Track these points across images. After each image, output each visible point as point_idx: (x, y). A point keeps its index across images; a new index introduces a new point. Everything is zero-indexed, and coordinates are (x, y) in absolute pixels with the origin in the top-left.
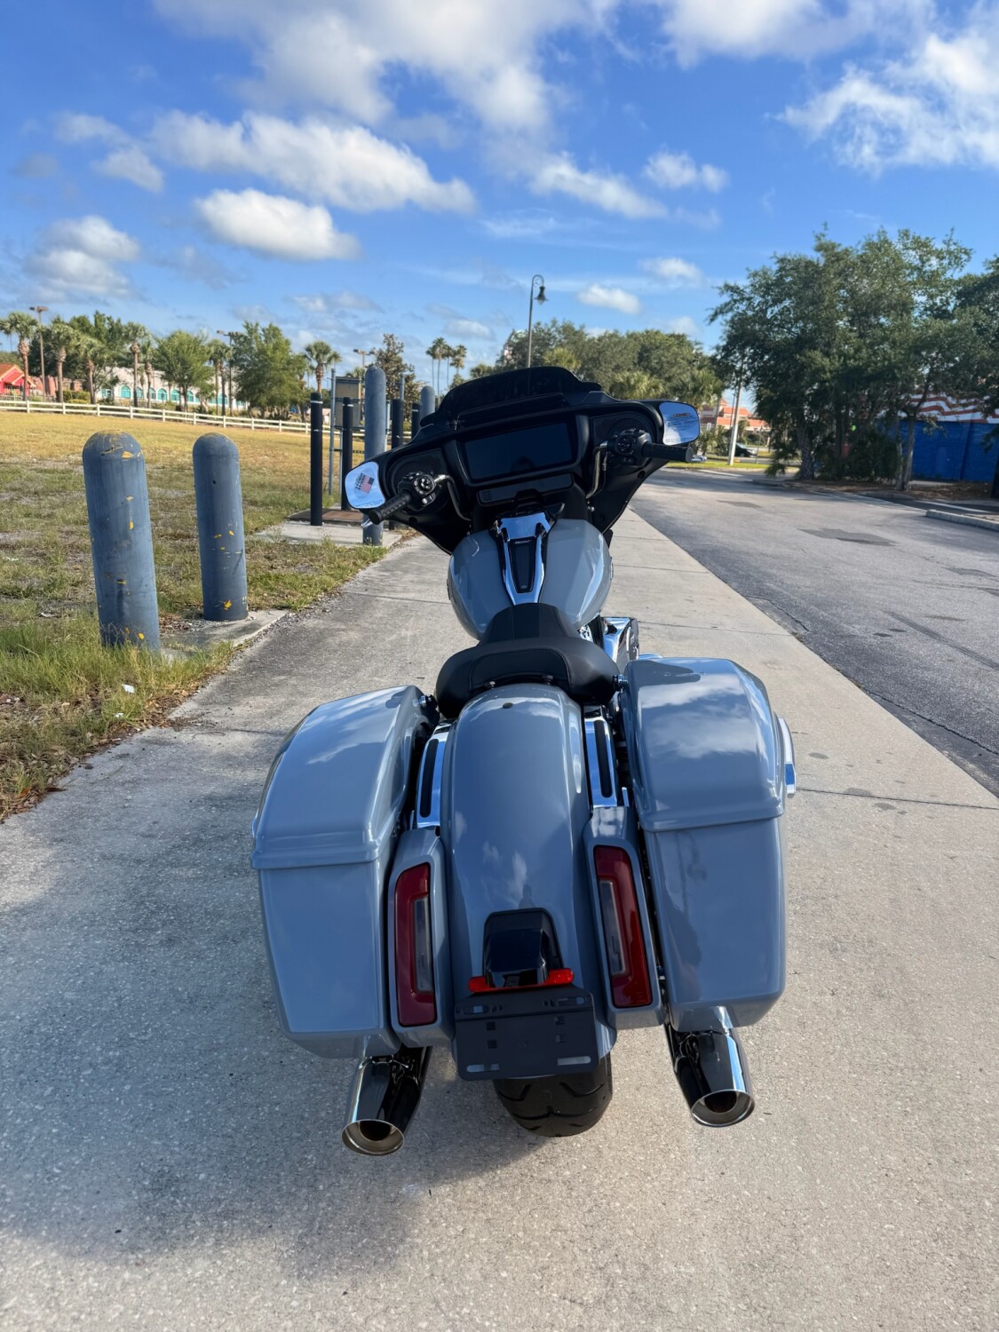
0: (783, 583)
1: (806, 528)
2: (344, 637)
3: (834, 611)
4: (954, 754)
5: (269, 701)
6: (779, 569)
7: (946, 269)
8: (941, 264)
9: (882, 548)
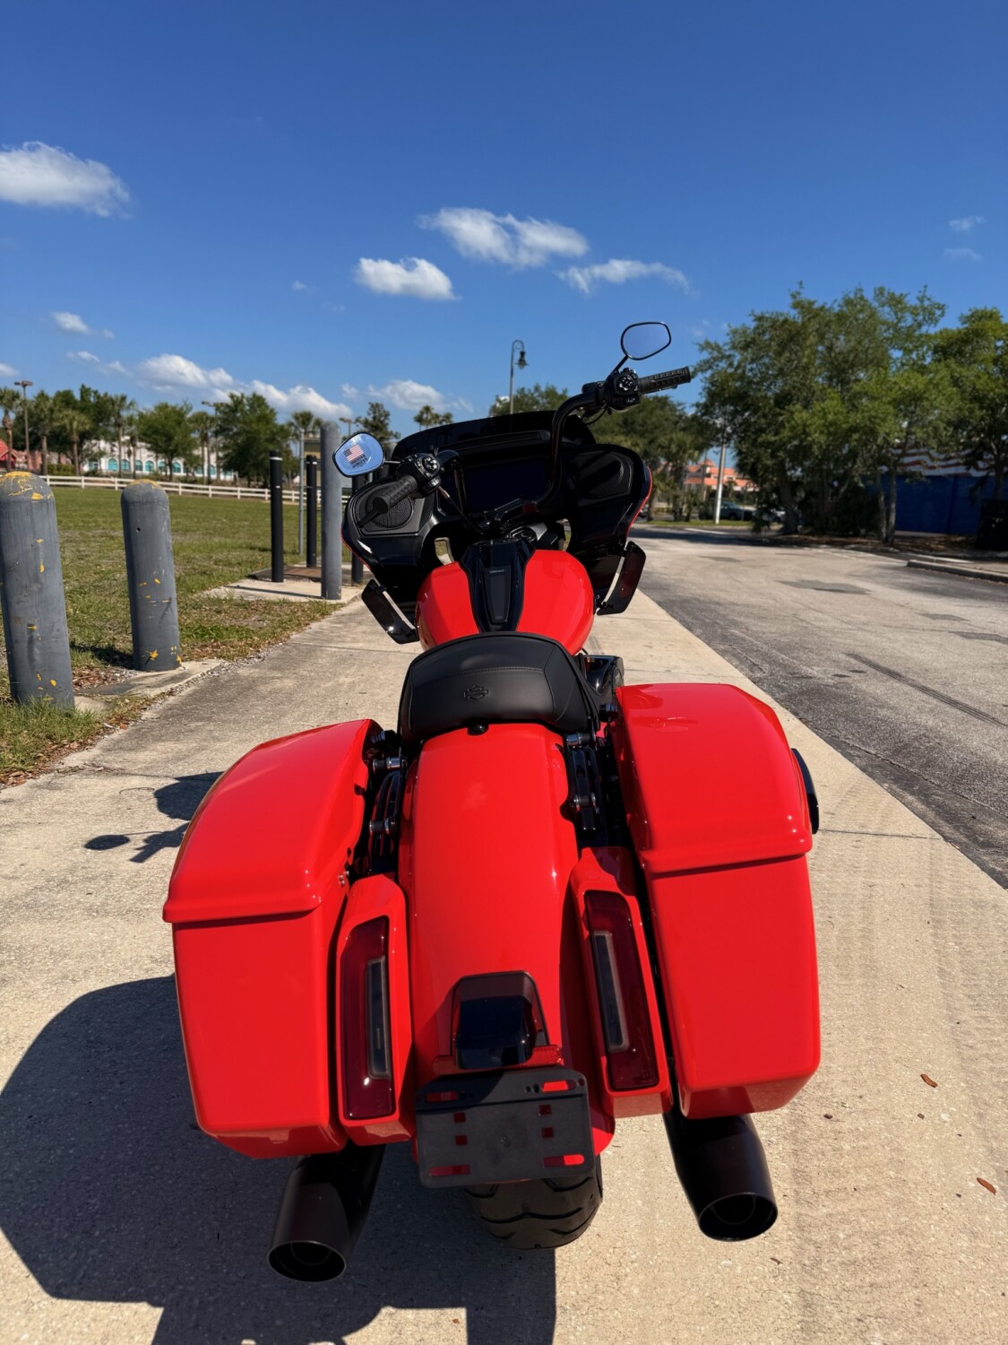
0: (747, 629)
1: (783, 580)
2: (278, 684)
3: (795, 655)
4: (894, 787)
5: (179, 746)
6: (747, 617)
7: (920, 325)
8: (915, 321)
9: (857, 596)
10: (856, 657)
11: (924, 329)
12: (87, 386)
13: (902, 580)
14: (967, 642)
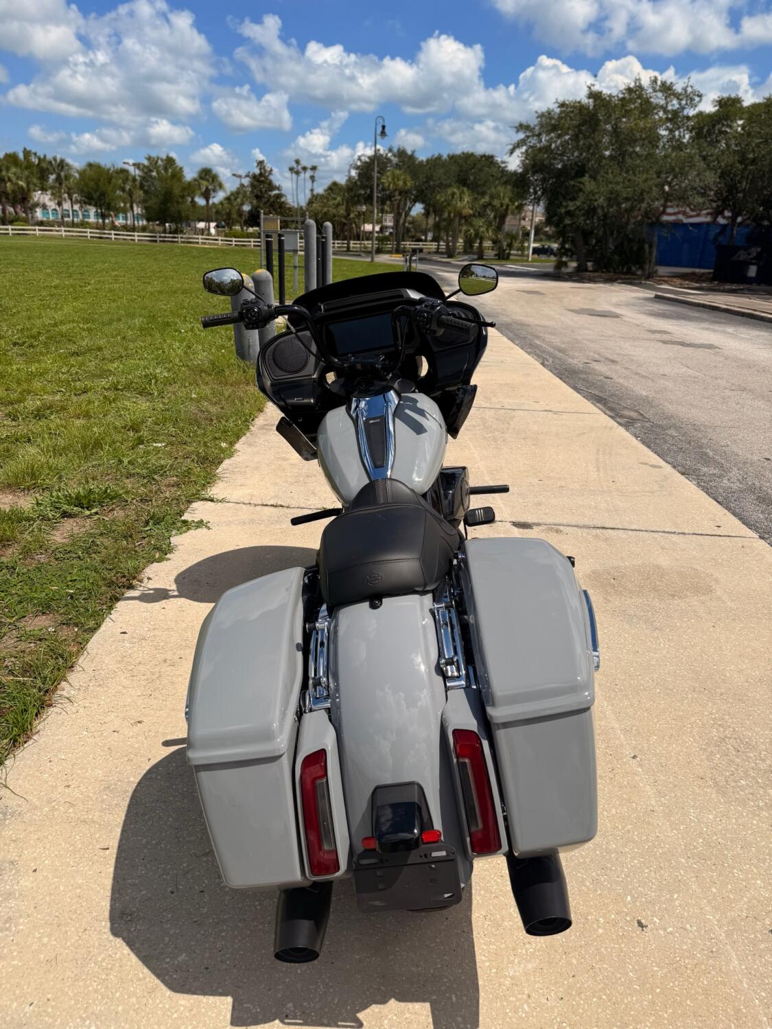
0: (543, 340)
3: (566, 354)
6: (544, 333)
7: (683, 108)
8: (680, 104)
9: (613, 319)
10: (599, 354)
11: (685, 112)
12: (28, 149)
13: (646, 308)
14: (665, 345)
